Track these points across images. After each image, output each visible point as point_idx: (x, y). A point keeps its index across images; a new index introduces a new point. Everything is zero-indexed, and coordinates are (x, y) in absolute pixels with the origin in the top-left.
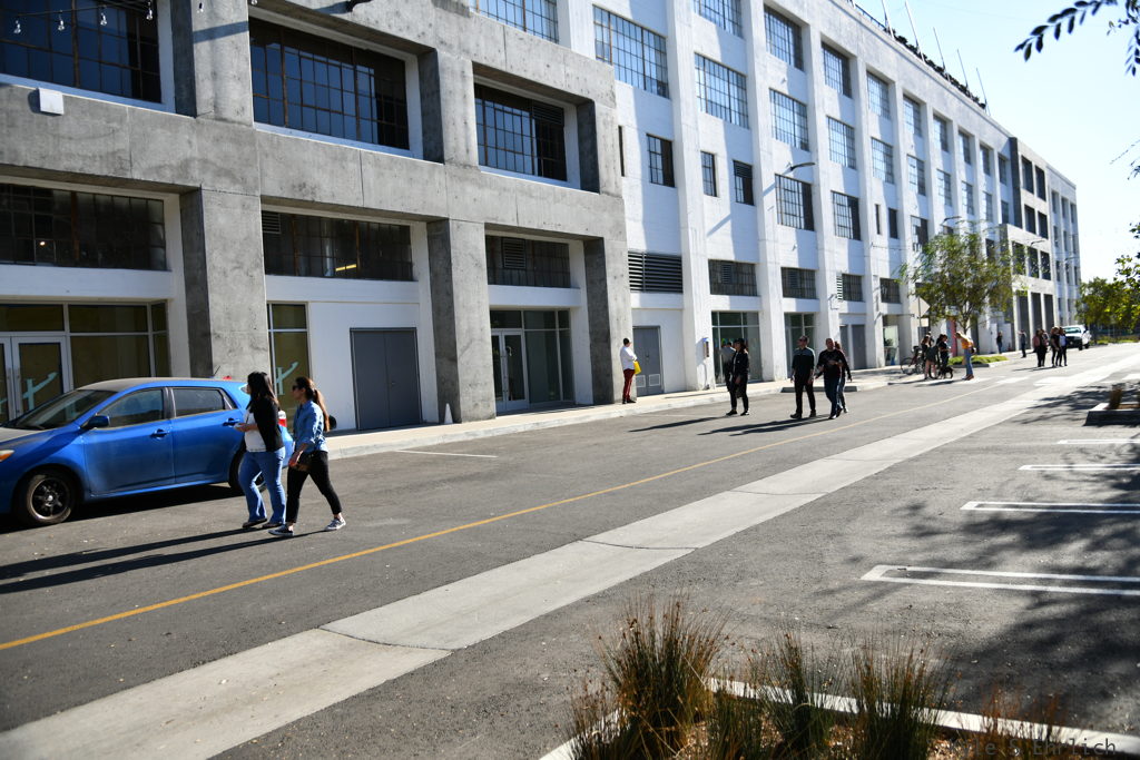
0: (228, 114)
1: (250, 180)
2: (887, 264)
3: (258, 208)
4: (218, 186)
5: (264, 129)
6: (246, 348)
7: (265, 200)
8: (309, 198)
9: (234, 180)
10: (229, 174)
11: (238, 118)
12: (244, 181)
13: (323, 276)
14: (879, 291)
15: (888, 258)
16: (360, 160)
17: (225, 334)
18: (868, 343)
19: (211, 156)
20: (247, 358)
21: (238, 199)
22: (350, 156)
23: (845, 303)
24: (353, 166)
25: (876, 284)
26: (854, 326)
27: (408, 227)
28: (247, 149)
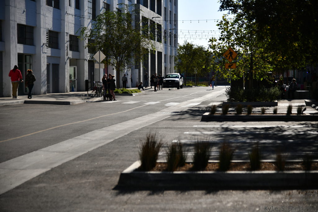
2: (73, 25)
14: (68, 43)
15: (74, 22)
18: (60, 76)
23: (49, 49)
25: (67, 38)
26: (53, 64)
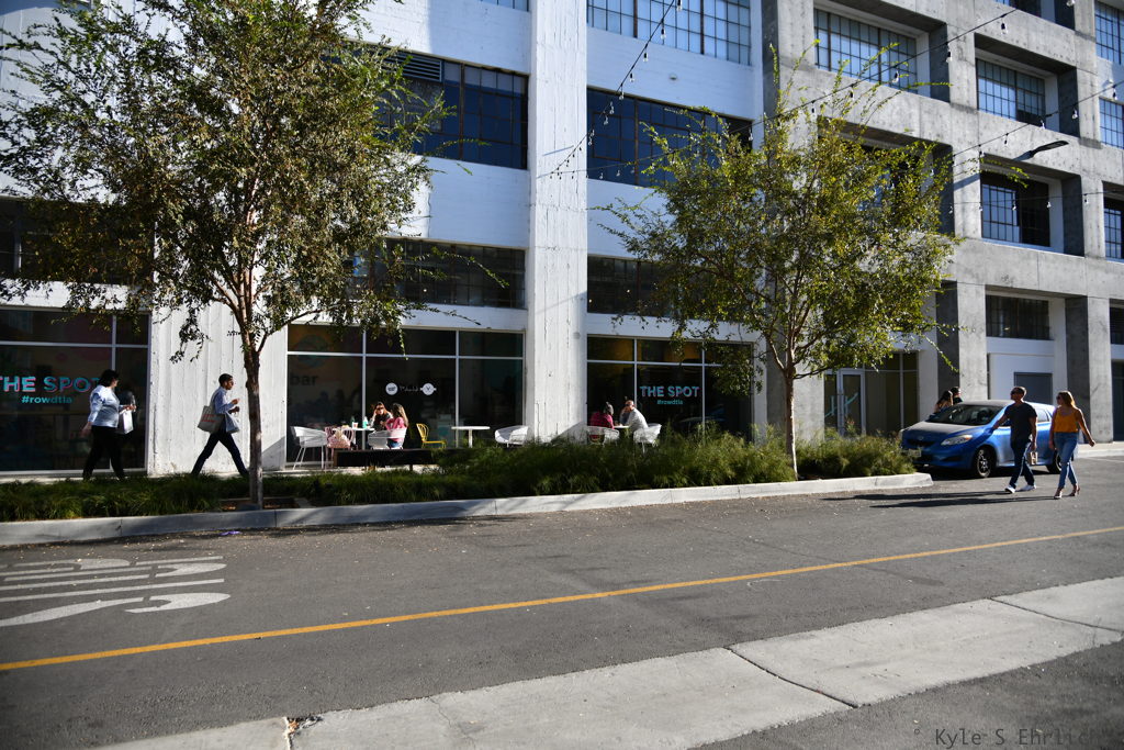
0: (968, 234)
1: (981, 277)
3: (983, 292)
4: (965, 281)
5: (988, 243)
6: (976, 384)
7: (988, 287)
8: (1009, 285)
9: (973, 276)
10: (968, 271)
11: (974, 236)
12: (977, 277)
13: (998, 336)
16: (1038, 257)
17: (967, 375)
19: (962, 262)
20: (976, 390)
21: (974, 287)
22: (1032, 256)
24: (1033, 262)
27: (1047, 302)
28: (979, 255)
